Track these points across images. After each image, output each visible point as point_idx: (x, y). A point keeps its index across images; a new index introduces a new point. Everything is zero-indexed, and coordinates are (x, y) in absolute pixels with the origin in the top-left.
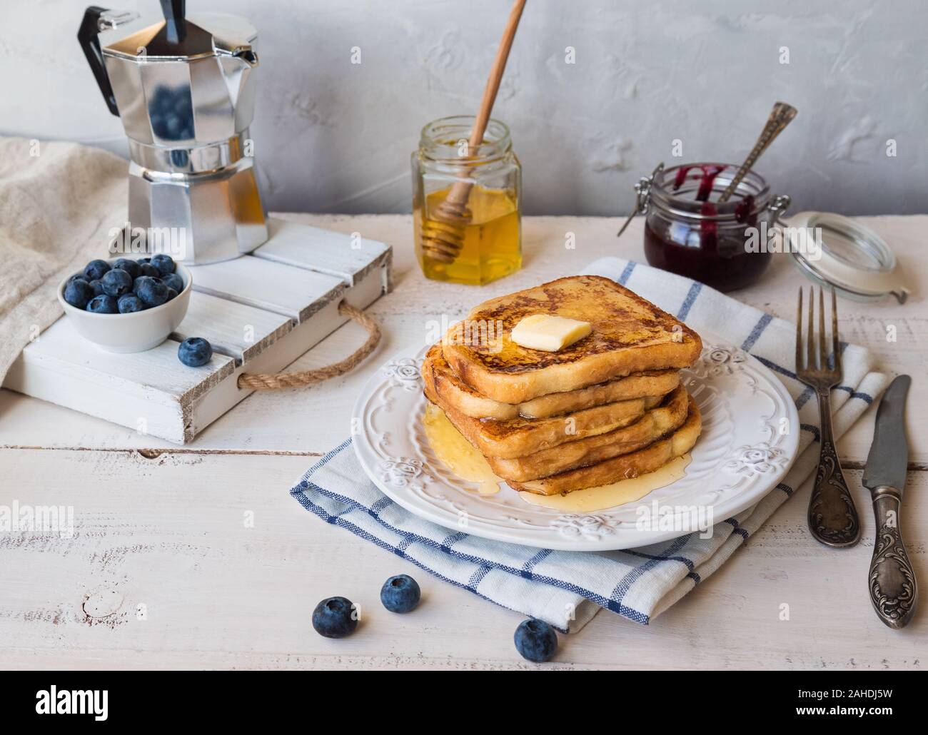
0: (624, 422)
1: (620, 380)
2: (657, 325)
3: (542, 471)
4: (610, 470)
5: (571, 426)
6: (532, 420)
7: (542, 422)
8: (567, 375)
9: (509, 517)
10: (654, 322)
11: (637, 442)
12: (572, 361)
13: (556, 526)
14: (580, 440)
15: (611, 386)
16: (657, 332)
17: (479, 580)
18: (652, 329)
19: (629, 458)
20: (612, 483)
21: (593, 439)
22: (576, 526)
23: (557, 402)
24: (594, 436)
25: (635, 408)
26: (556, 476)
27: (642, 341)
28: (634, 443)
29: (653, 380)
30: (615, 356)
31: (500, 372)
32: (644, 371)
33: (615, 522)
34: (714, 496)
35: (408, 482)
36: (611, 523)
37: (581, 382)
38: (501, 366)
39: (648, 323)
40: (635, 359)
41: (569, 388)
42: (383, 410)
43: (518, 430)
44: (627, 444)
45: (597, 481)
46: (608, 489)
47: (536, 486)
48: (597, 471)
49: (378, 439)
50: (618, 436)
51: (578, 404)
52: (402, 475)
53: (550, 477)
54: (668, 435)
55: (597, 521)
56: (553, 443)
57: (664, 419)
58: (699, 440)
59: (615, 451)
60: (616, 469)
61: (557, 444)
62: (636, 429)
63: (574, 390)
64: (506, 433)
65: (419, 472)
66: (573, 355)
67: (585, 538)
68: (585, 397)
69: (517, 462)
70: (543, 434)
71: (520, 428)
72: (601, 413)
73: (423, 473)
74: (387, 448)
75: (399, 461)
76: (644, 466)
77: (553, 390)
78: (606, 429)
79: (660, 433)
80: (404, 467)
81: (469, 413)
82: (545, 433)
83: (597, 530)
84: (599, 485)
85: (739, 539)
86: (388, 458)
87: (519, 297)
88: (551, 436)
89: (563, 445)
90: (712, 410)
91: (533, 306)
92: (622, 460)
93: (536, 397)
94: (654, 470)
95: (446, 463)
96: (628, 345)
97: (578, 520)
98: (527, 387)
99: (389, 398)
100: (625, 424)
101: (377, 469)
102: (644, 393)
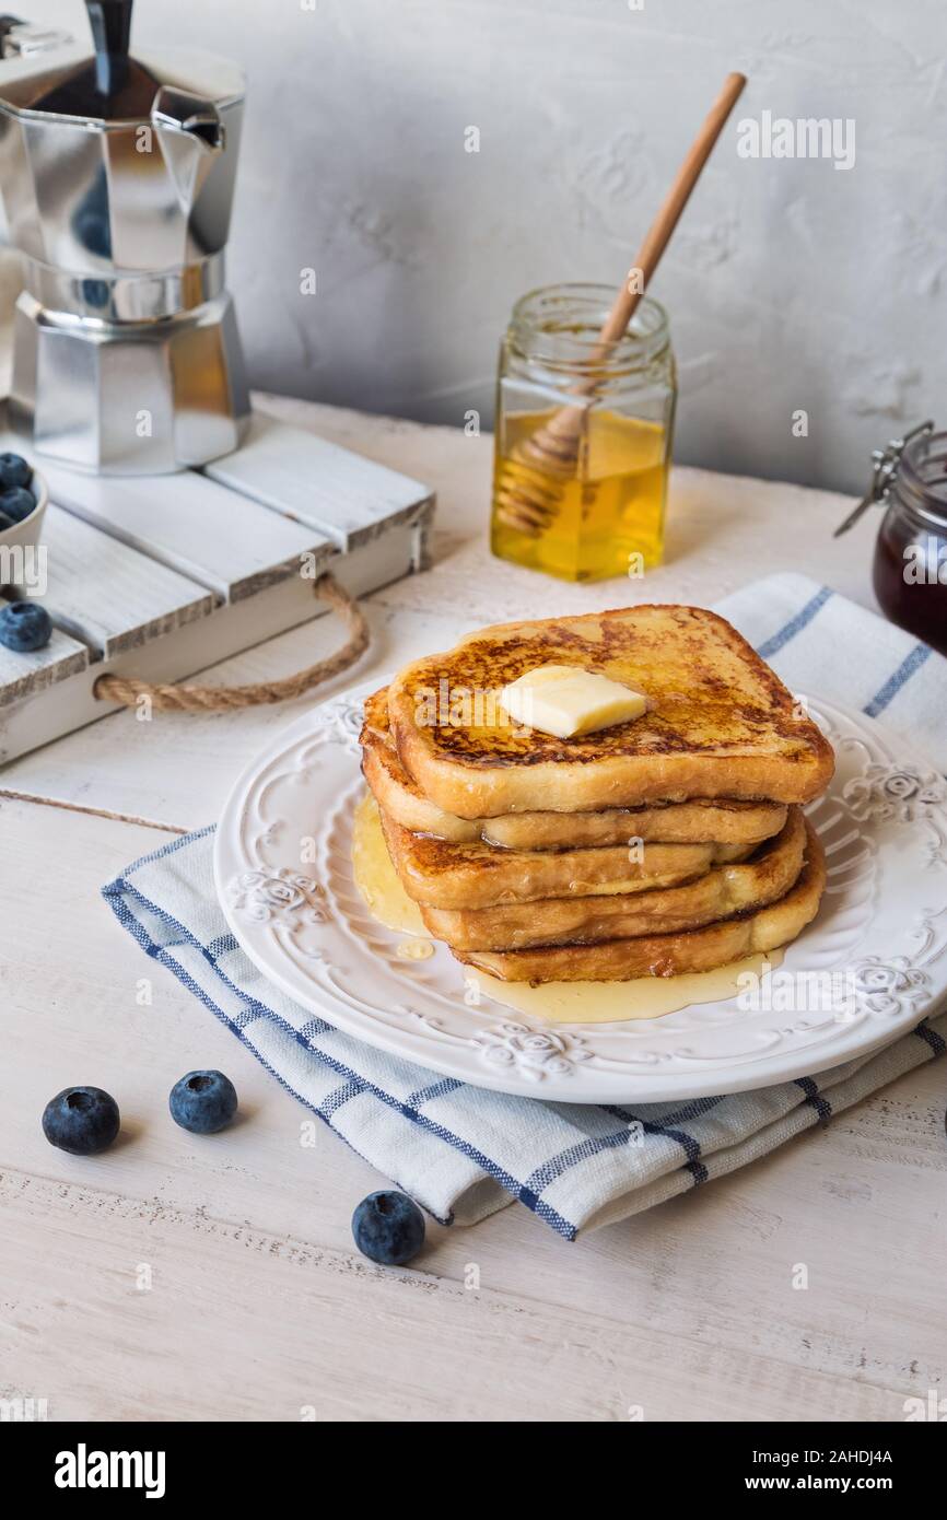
0: (664, 880)
1: (664, 808)
2: (767, 721)
3: (500, 937)
4: (624, 957)
5: (569, 872)
6: (499, 850)
7: (509, 858)
8: (568, 784)
9: (410, 1010)
10: (764, 713)
11: (682, 918)
12: (584, 761)
13: (481, 1041)
14: (576, 898)
15: (648, 815)
16: (759, 733)
17: (337, 1105)
18: (755, 726)
19: (662, 942)
20: (625, 980)
21: (601, 900)
22: (511, 1048)
23: (546, 827)
24: (604, 896)
25: (690, 859)
26: (523, 951)
27: (726, 745)
28: (677, 918)
29: (728, 817)
30: (662, 766)
31: (451, 758)
32: (716, 798)
33: (583, 1053)
34: (775, 1037)
35: (273, 915)
36: (576, 1054)
37: (593, 801)
38: (462, 749)
39: (754, 714)
40: (700, 776)
41: (569, 807)
42: (291, 781)
43: (466, 864)
44: (664, 918)
45: (598, 971)
46: (615, 987)
47: (494, 963)
48: (599, 956)
49: (261, 828)
50: (647, 902)
51: (584, 836)
52: (266, 902)
53: (513, 951)
54: (747, 914)
55: (551, 1046)
56: (525, 897)
57: (743, 885)
58: (808, 929)
59: (637, 926)
60: (635, 957)
61: (531, 898)
62: (684, 896)
63: (577, 812)
64: (445, 864)
65: (301, 899)
66: (591, 749)
67: (518, 1072)
68: (598, 826)
69: (459, 916)
70: (508, 878)
71: (472, 862)
73: (308, 902)
74: (268, 848)
75: (276, 875)
76: (690, 959)
77: (540, 806)
78: (627, 886)
79: (730, 907)
80: (275, 889)
81: (398, 819)
82: (513, 876)
83: (544, 1062)
84: (601, 978)
85: (810, 1116)
86: (259, 866)
87: (553, 628)
88: (523, 882)
89: (543, 901)
90: (853, 881)
91: (570, 648)
92: (648, 945)
93: (506, 813)
94: (708, 969)
95: (364, 891)
96: (697, 747)
97: (521, 1037)
98: (489, 793)
99: (311, 761)
100: (664, 884)
101: (233, 882)
102: (712, 835)
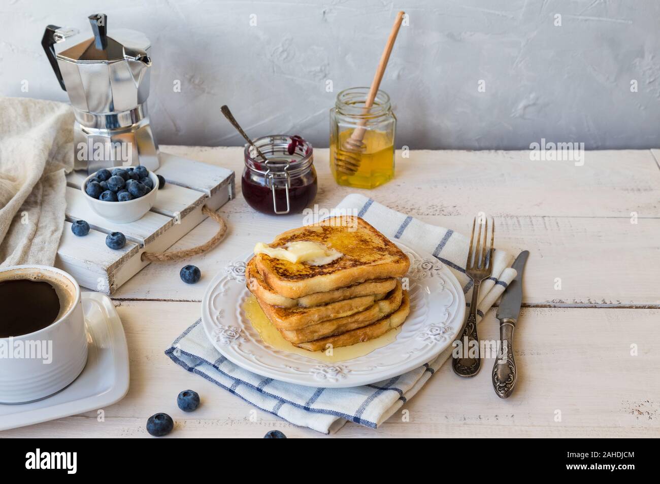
0: (361, 309)
1: (359, 285)
2: (385, 251)
3: (310, 337)
4: (351, 336)
5: (330, 311)
6: (305, 308)
7: (310, 309)
8: (325, 282)
9: (286, 366)
10: (383, 249)
11: (369, 321)
12: (330, 273)
13: (313, 372)
14: (333, 320)
15: (353, 288)
16: (383, 255)
18: (381, 253)
19: (363, 329)
20: (352, 345)
21: (341, 319)
22: (324, 373)
23: (320, 298)
24: (342, 318)
25: (368, 301)
26: (317, 340)
27: (374, 261)
28: (366, 321)
29: (379, 285)
30: (356, 271)
31: (285, 279)
32: (374, 279)
33: (347, 371)
34: (408, 355)
35: (230, 342)
36: (345, 371)
37: (335, 286)
38: (287, 276)
39: (380, 249)
40: (368, 273)
41: (327, 290)
42: (222, 295)
43: (296, 314)
44: (362, 322)
45: (343, 343)
46: (349, 348)
47: (309, 346)
48: (343, 338)
49: (216, 313)
50: (356, 317)
51: (333, 299)
52: (227, 338)
53: (314, 341)
54: (388, 316)
55: (337, 370)
56: (316, 322)
57: (386, 306)
58: (407, 318)
59: (355, 326)
60: (355, 336)
61: (319, 322)
62: (368, 313)
63: (330, 291)
64: (289, 315)
65: (238, 335)
66: (331, 269)
67: (329, 380)
68: (337, 294)
69: (295, 332)
70: (310, 316)
71: (297, 313)
72: (347, 304)
73: (240, 336)
74: (221, 320)
75: (227, 328)
76: (372, 334)
77: (318, 291)
78: (350, 313)
79: (382, 315)
80: (229, 332)
81: (268, 302)
82: (312, 316)
83: (336, 376)
84: (344, 345)
85: (429, 374)
86: (220, 326)
87: (306, 230)
88: (316, 317)
89: (323, 322)
90: (417, 300)
91: (313, 236)
92: (358, 331)
93: (307, 295)
94: (378, 337)
95: (256, 330)
96: (365, 263)
97: (326, 369)
98: (301, 289)
99: (226, 287)
100: (361, 310)
101: (213, 333)
102: (374, 292)
